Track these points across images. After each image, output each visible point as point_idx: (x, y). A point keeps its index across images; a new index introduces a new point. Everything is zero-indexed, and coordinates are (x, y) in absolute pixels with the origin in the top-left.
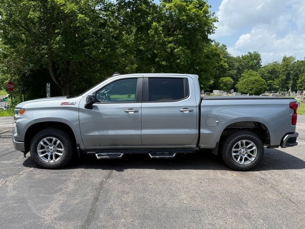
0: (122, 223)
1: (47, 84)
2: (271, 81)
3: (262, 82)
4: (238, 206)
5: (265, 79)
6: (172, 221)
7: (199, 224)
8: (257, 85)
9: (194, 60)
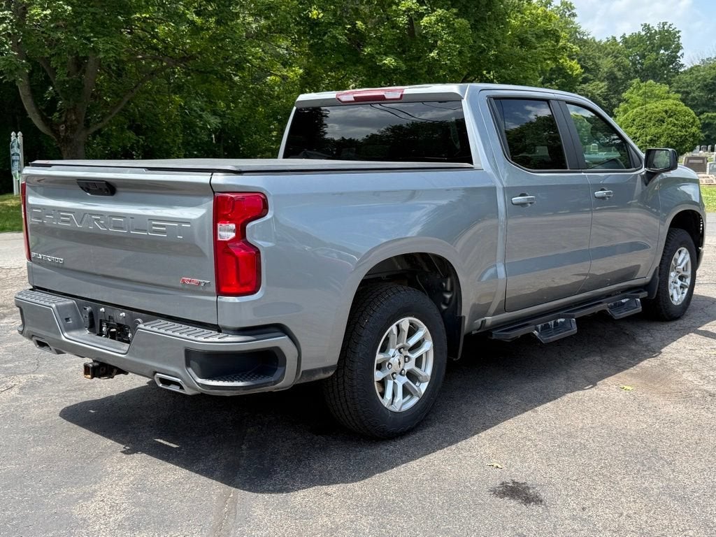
0: (322, 526)
1: (13, 134)
2: (710, 114)
3: (687, 118)
4: (649, 468)
5: (692, 107)
6: (465, 515)
7: (543, 520)
8: (670, 126)
9: (481, 53)
